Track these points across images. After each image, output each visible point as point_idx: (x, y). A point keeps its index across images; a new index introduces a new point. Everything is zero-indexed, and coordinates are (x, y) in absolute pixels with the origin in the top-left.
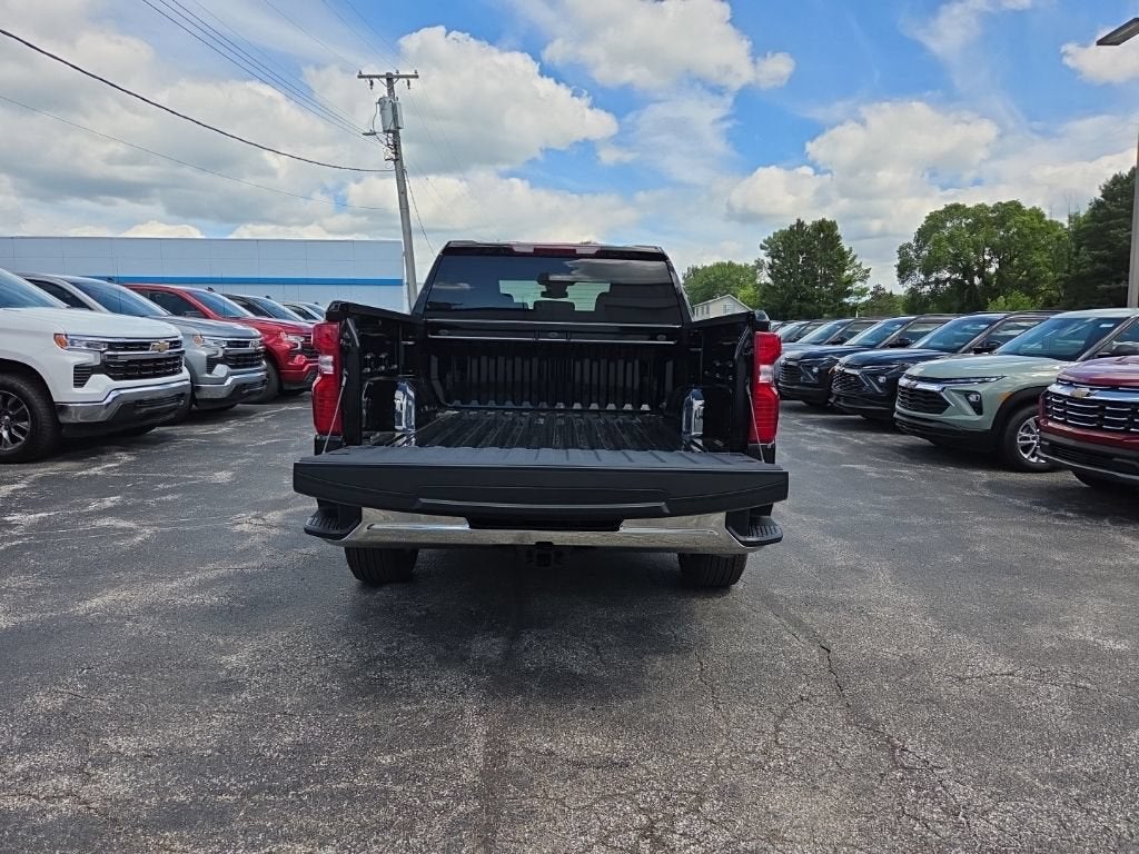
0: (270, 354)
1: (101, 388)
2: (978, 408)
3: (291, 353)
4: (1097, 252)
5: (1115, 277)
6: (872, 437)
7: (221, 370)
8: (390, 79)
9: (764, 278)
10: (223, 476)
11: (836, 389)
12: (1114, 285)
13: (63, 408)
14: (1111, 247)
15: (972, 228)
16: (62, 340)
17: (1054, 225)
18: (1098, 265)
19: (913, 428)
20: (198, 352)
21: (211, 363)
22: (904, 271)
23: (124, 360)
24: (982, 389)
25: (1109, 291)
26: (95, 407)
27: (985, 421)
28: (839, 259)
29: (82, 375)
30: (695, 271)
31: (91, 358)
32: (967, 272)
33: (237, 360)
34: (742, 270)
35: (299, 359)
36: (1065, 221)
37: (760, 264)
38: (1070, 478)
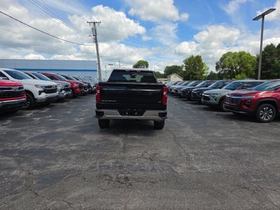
0: (72, 88)
1: (43, 95)
2: (216, 100)
3: (76, 88)
6: (198, 106)
7: (63, 92)
8: (94, 23)
9: (184, 69)
10: (69, 112)
11: (192, 96)
13: (36, 99)
15: (233, 58)
16: (37, 86)
17: (252, 57)
19: (204, 104)
20: (59, 88)
21: (61, 90)
22: (217, 68)
23: (48, 90)
24: (216, 96)
26: (42, 99)
27: (217, 102)
28: (201, 65)
29: (40, 93)
30: (167, 67)
31: (41, 89)
32: (232, 68)
33: (66, 90)
34: (179, 67)
35: (78, 89)
36: (255, 56)
37: (183, 66)
38: (231, 113)
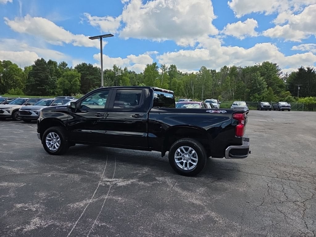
4: (36, 79)
5: (41, 85)
12: (41, 87)
14: (39, 78)
18: (37, 82)
25: (40, 89)
36: (23, 69)
